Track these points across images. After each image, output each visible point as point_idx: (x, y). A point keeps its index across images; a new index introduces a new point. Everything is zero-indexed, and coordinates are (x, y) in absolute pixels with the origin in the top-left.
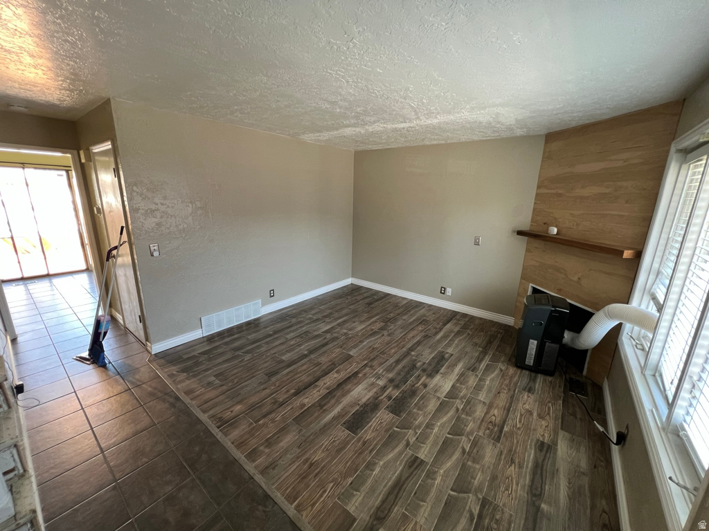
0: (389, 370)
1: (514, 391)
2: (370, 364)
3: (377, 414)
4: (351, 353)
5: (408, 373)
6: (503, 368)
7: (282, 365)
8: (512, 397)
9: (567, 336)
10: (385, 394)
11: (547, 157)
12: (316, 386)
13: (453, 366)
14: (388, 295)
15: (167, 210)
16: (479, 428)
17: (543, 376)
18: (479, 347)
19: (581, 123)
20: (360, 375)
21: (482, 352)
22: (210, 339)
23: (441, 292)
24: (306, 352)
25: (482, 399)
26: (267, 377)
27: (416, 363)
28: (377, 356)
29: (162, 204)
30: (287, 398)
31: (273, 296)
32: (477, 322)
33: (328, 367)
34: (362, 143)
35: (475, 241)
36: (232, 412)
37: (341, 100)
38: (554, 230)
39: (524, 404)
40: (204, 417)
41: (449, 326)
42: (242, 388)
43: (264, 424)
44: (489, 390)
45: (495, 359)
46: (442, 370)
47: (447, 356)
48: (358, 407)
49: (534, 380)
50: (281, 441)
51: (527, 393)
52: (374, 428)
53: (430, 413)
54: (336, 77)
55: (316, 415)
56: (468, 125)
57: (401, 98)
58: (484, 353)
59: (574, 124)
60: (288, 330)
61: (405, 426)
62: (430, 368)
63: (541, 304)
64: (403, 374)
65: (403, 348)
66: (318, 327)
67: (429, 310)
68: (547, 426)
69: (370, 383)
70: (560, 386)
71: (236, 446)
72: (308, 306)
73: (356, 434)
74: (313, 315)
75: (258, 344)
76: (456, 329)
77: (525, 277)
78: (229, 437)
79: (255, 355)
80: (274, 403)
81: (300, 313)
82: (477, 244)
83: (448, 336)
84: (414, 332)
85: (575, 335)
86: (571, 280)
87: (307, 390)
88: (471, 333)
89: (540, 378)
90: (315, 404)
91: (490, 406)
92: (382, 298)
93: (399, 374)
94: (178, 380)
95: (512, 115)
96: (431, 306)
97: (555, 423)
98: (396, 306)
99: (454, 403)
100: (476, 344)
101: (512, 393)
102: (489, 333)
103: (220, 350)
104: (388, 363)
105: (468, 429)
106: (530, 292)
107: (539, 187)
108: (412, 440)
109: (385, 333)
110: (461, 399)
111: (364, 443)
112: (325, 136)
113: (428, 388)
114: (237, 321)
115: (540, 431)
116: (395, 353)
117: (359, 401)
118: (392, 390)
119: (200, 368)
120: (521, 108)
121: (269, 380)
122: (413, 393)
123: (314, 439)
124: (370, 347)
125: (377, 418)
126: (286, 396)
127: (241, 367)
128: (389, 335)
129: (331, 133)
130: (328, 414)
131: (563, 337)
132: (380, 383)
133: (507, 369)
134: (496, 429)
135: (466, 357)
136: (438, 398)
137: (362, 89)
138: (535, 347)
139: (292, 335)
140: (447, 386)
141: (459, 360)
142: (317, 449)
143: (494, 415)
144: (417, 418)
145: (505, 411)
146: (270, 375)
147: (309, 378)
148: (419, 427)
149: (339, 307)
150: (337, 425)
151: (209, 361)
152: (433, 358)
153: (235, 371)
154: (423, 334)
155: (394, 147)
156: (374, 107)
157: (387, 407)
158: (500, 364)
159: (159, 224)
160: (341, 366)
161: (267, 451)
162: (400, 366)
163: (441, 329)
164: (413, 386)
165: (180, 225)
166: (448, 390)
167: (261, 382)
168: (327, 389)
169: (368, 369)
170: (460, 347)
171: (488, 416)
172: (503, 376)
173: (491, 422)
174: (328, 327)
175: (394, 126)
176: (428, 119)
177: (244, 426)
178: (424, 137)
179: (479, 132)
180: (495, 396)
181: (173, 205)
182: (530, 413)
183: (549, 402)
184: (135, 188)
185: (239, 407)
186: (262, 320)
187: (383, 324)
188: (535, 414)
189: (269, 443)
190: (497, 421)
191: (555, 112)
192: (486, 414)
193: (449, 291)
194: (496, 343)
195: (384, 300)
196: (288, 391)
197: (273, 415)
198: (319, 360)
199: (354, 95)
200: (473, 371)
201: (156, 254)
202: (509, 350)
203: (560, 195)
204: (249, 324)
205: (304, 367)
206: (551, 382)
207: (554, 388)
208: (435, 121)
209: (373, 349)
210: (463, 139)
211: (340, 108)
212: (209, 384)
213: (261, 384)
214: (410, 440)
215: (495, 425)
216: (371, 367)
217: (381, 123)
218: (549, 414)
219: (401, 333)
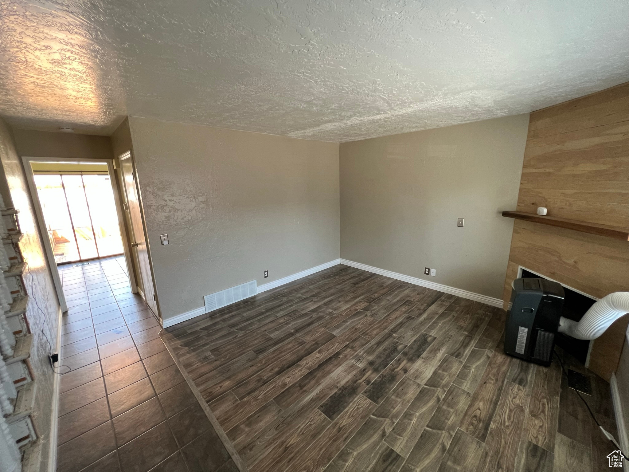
0: (370, 352)
1: (503, 382)
2: (351, 345)
3: (354, 399)
4: (334, 333)
5: (388, 356)
6: (491, 355)
7: (270, 343)
8: (500, 389)
9: (564, 324)
10: (364, 378)
11: (533, 136)
12: (299, 365)
13: (435, 351)
14: (373, 275)
15: (174, 205)
16: (462, 422)
17: (536, 366)
18: (465, 330)
19: (570, 98)
20: (341, 356)
21: (467, 336)
22: (212, 315)
23: (425, 273)
24: (292, 331)
25: (466, 389)
26: (255, 354)
27: (397, 346)
28: (359, 337)
29: (170, 200)
30: (270, 376)
31: (267, 276)
32: (463, 303)
33: (311, 346)
34: (345, 136)
35: (458, 223)
36: (221, 387)
37: (315, 100)
38: (544, 211)
39: (515, 398)
40: (196, 391)
41: (433, 308)
42: (233, 364)
43: (248, 401)
44: (474, 380)
45: (481, 345)
46: (424, 355)
47: (429, 339)
48: (335, 390)
49: (526, 371)
50: (261, 421)
51: (517, 386)
52: (350, 414)
53: (408, 402)
54: (305, 79)
55: (295, 395)
56: (444, 111)
57: (371, 91)
58: (470, 337)
59: (561, 100)
60: (279, 309)
61: (383, 414)
62: (412, 351)
63: (531, 289)
64: (383, 357)
65: (385, 329)
66: (306, 305)
67: (414, 290)
68: (541, 427)
69: (350, 365)
70: (557, 380)
71: (220, 423)
72: (299, 286)
73: (333, 419)
74: (303, 294)
75: (251, 321)
76: (441, 311)
77: (513, 259)
78: (215, 413)
79: (248, 332)
80: (259, 381)
81: (290, 292)
82: (460, 225)
83: (432, 318)
84: (397, 313)
85: (574, 323)
86: (566, 264)
87: (290, 369)
88: (456, 315)
89: (533, 368)
90: (296, 383)
91: (475, 398)
92: (368, 278)
93: (379, 357)
94: (180, 353)
95: (489, 97)
96: (415, 286)
97: (551, 423)
98: (381, 286)
99: (435, 392)
100: (462, 328)
101: (500, 384)
102: (476, 316)
103: (219, 326)
104: (369, 345)
105: (449, 422)
106: (519, 275)
107: (524, 167)
108: (389, 430)
109: (369, 313)
110: (443, 387)
111: (340, 429)
112: (310, 132)
113: (408, 374)
114: (235, 299)
115: (533, 432)
116: (377, 334)
117: (338, 383)
118: (372, 374)
119: (199, 343)
120: (498, 90)
121: (257, 357)
122: (392, 378)
123: (291, 421)
124: (353, 327)
125: (355, 402)
126: (270, 374)
127: (234, 343)
128: (372, 316)
129: (314, 129)
130: (307, 396)
131: (558, 325)
132: (360, 366)
133: (495, 356)
134: (481, 425)
135: (450, 341)
136: (419, 385)
137: (331, 87)
138: (525, 335)
139: (282, 313)
140: (428, 373)
141: (442, 344)
142: (293, 432)
143: (479, 409)
144: (395, 405)
145: (492, 406)
146: (259, 352)
147: (293, 357)
148: (396, 416)
149: (326, 287)
150: (315, 408)
151: (207, 337)
152: (415, 341)
153: (229, 347)
154: (406, 315)
155: (375, 137)
156: (347, 103)
157: (365, 392)
158: (487, 350)
159: (168, 218)
160: (324, 346)
161: (247, 429)
162: (381, 349)
163: (425, 311)
164: (393, 370)
165: (185, 217)
166: (429, 377)
167: (249, 359)
168: (309, 369)
169: (349, 350)
170: (444, 330)
171: (473, 409)
172: (490, 364)
173: (475, 416)
174: (315, 306)
175: (370, 118)
176: (401, 108)
177: (230, 403)
178: (402, 126)
179: (456, 116)
180: (481, 386)
181: (179, 201)
182: (521, 409)
183: (544, 398)
184: (148, 188)
185: (227, 383)
186: (257, 298)
187: (366, 304)
188: (527, 411)
189: (250, 422)
190: (483, 416)
191: (537, 90)
192: (470, 406)
193: (433, 272)
194: (483, 327)
195: (370, 279)
196: (272, 369)
197: (256, 393)
198: (304, 339)
199: (325, 93)
200: (457, 357)
201: (165, 243)
202: (497, 336)
203: (549, 174)
204: (246, 302)
205: (289, 346)
206: (546, 374)
207: (549, 381)
208: (409, 110)
209: (356, 329)
210: (442, 125)
211: (316, 106)
212: (206, 358)
213: (249, 360)
214: (386, 430)
215: (480, 421)
216: (353, 348)
217: (358, 116)
218: (543, 412)
219: (384, 313)
